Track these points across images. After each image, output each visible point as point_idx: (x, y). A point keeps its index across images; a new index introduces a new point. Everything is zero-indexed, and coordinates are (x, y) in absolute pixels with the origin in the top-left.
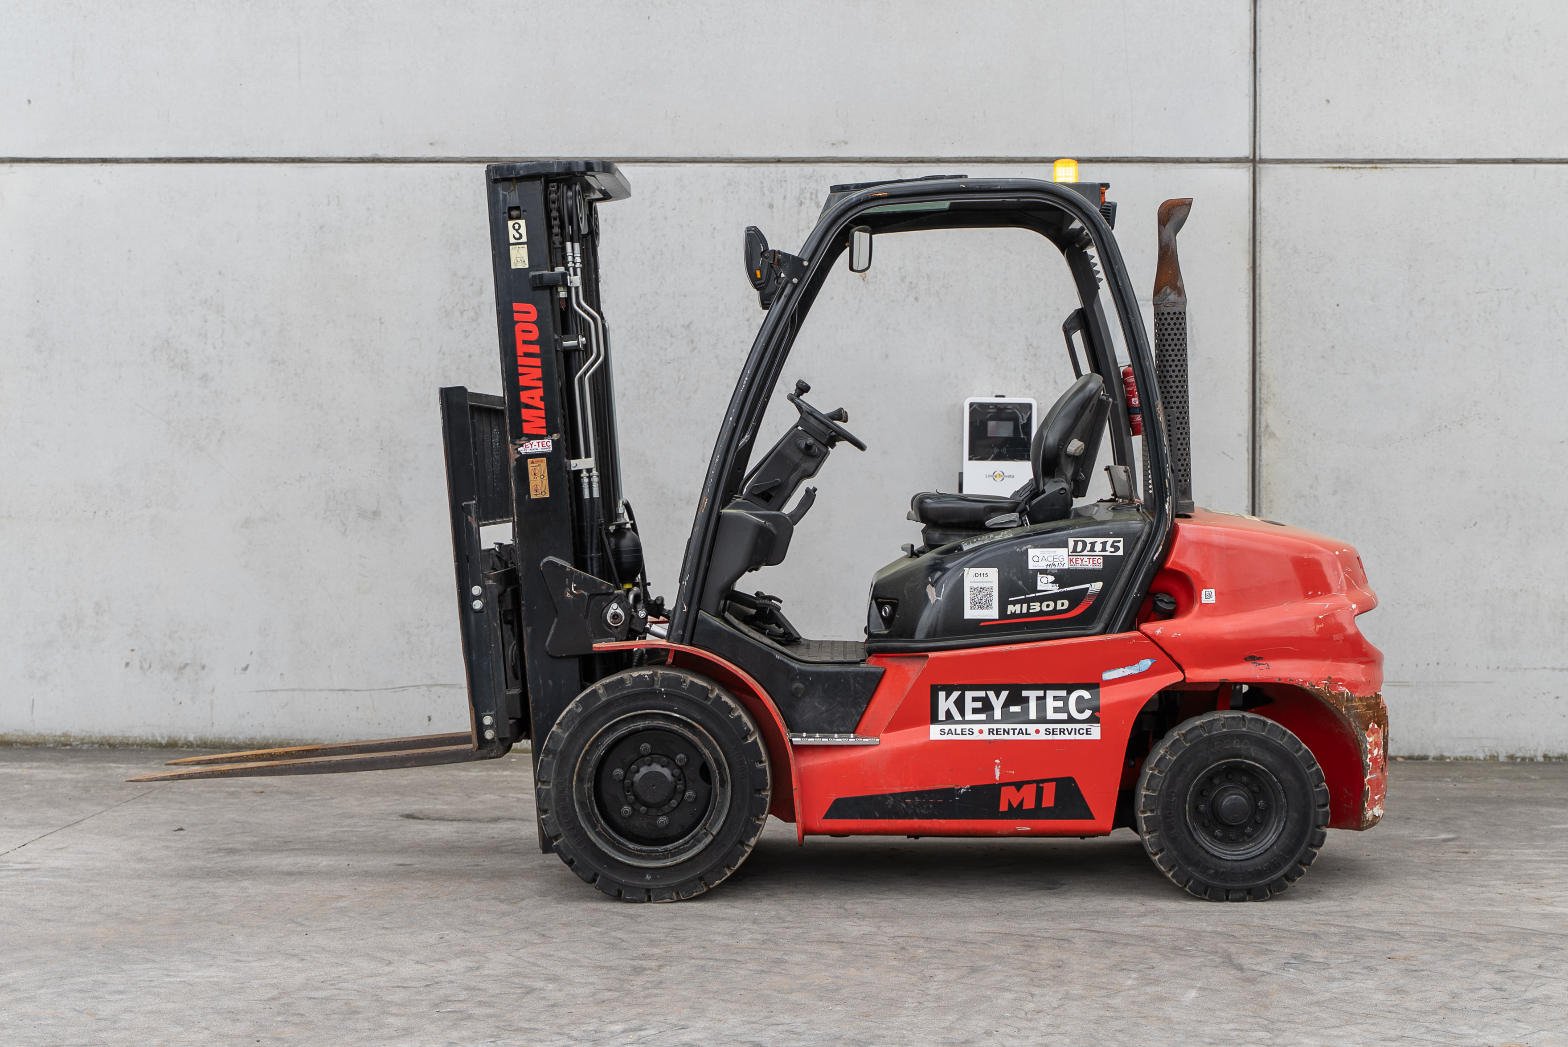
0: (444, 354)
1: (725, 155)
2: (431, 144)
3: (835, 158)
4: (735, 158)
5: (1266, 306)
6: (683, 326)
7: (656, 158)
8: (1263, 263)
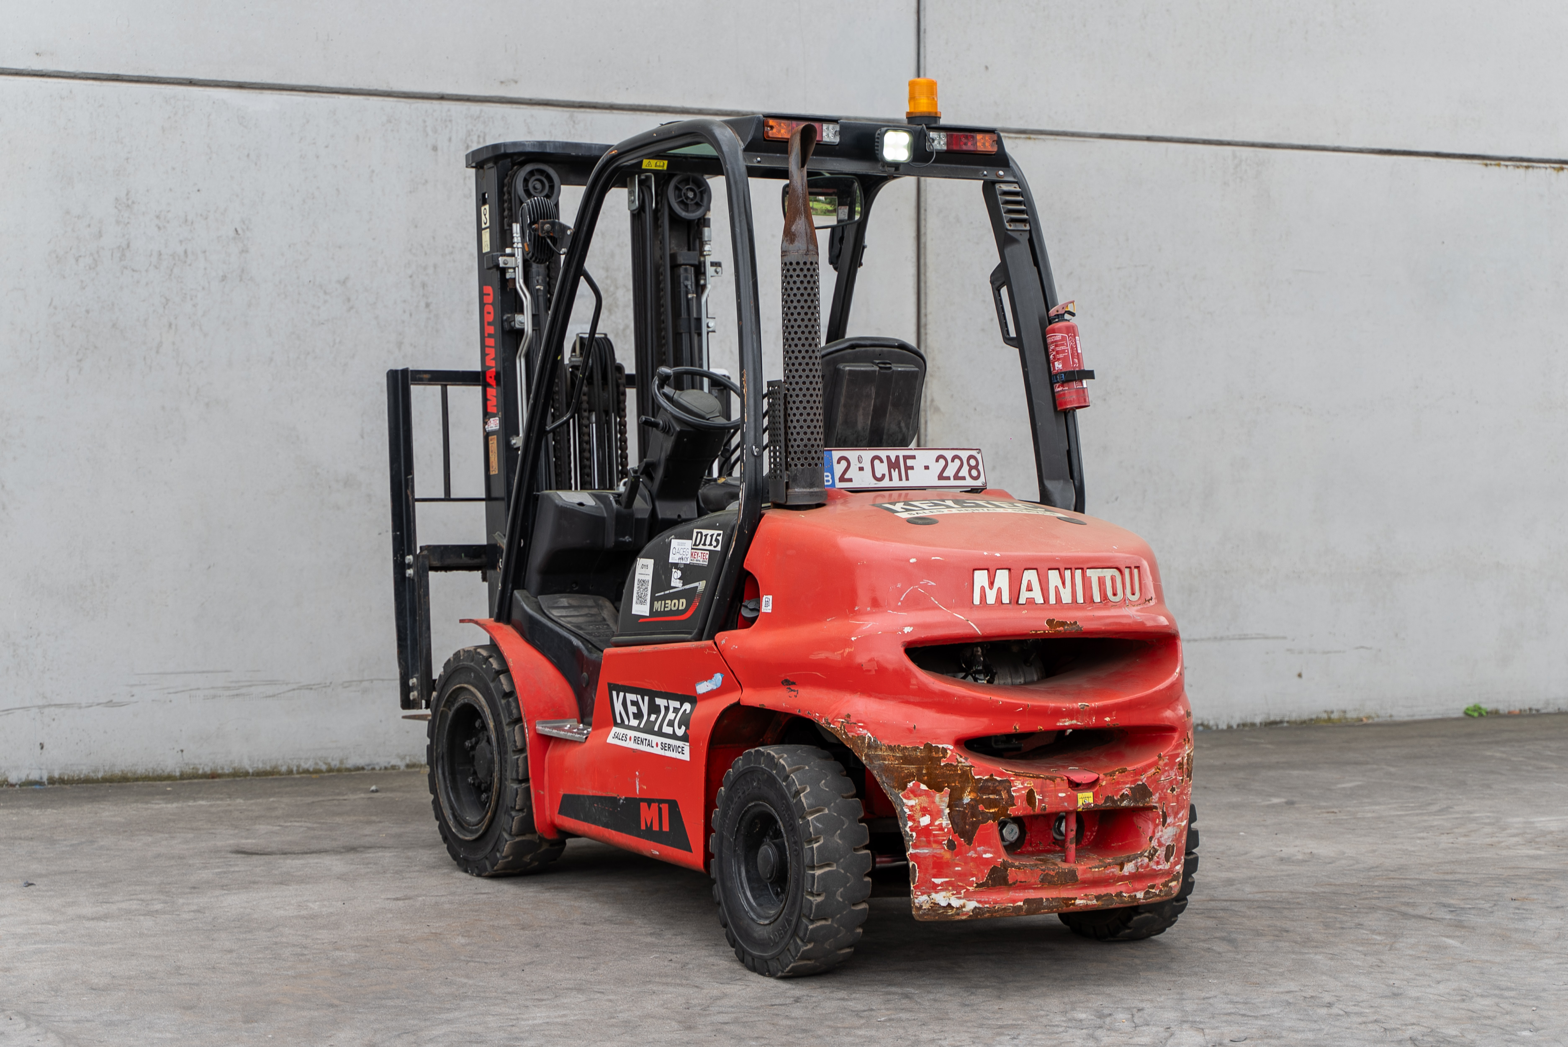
0: (55, 308)
1: (384, 87)
2: (37, 54)
3: (503, 97)
4: (394, 92)
5: (932, 277)
6: (338, 282)
7: (305, 86)
8: (929, 231)
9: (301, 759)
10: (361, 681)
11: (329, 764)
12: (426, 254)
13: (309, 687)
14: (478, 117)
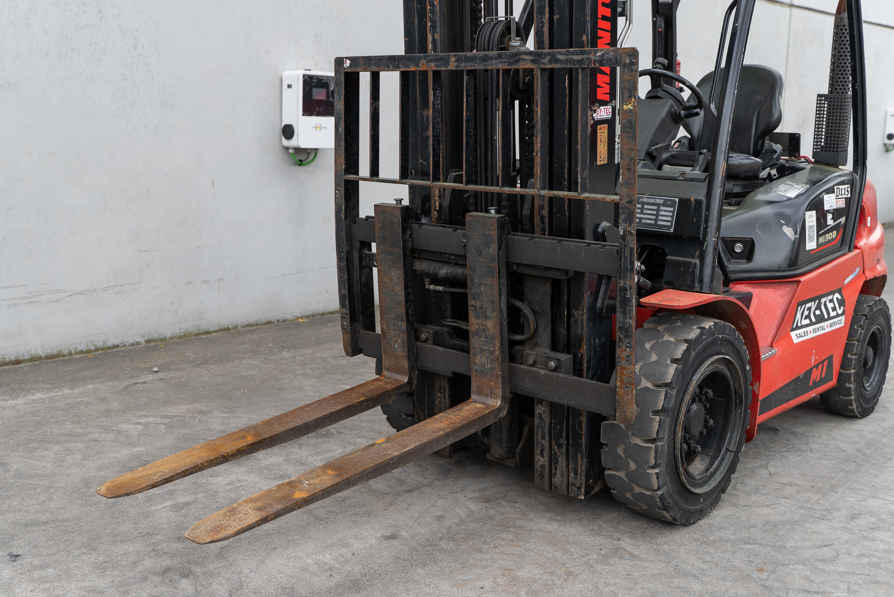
9: (77, 343)
10: (115, 286)
11: (96, 345)
13: (81, 293)
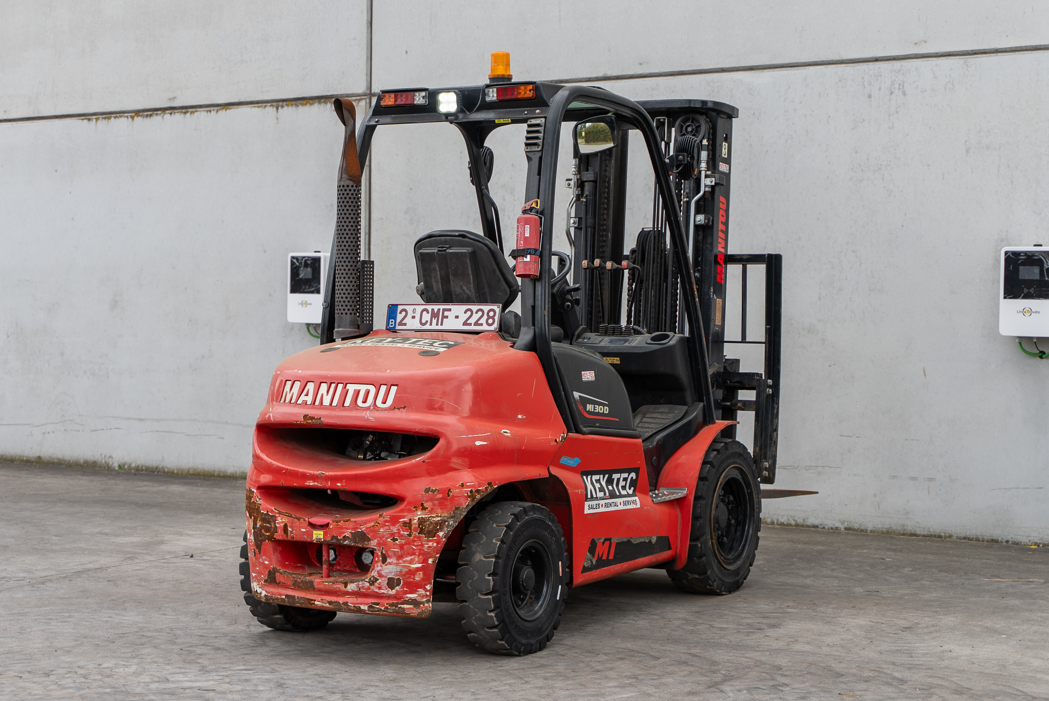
1: (837, 58)
2: (640, 64)
3: (917, 54)
7: (789, 64)
12: (863, 171)
13: (785, 468)
14: (899, 71)
